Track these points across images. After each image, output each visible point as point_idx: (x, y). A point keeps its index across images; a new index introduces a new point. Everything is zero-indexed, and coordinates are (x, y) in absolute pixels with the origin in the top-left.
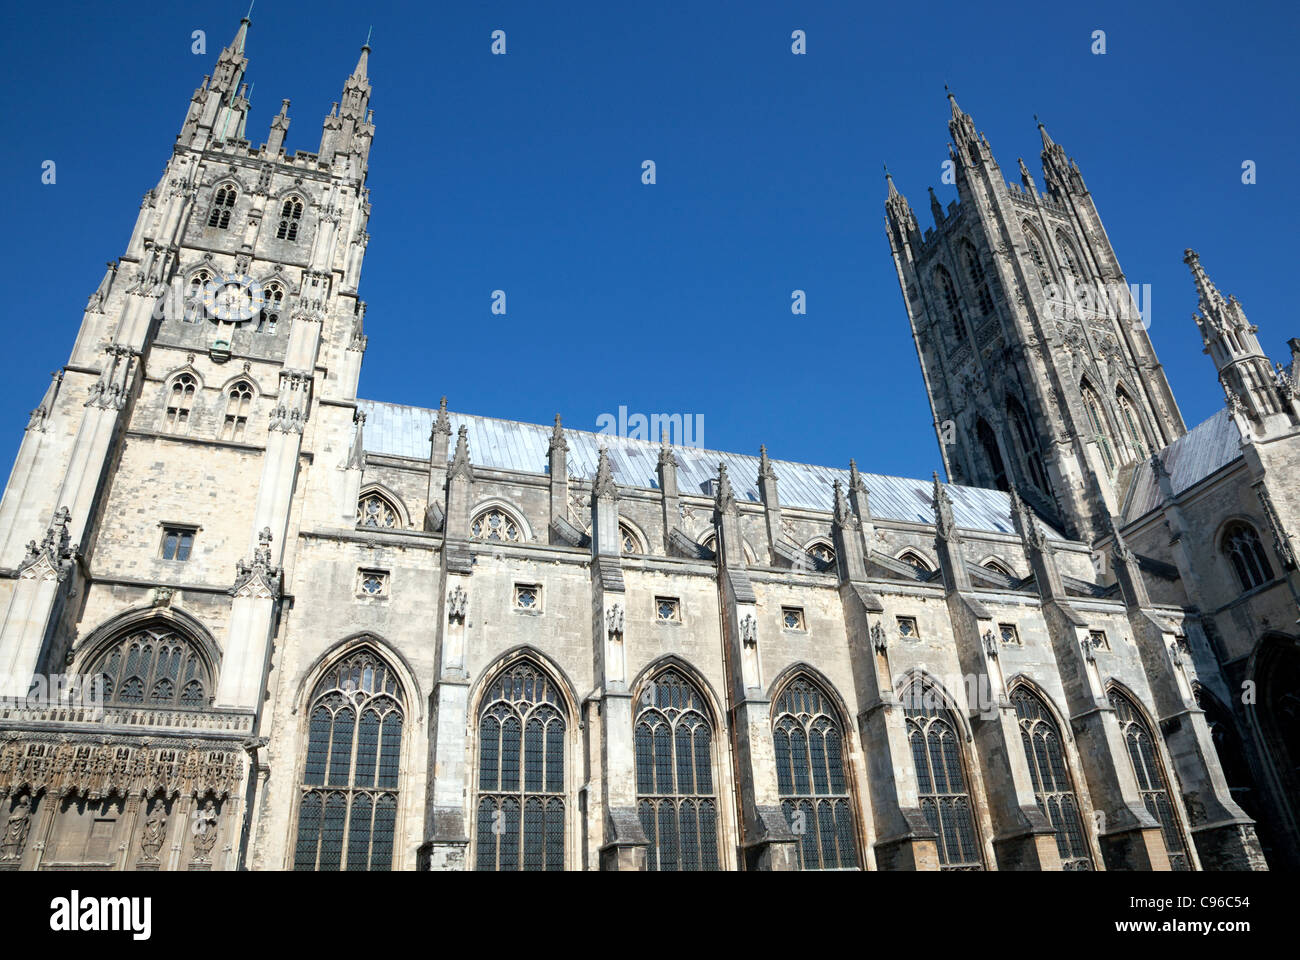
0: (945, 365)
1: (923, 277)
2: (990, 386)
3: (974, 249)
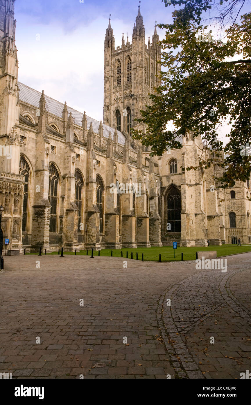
0: (112, 90)
1: (113, 60)
2: (124, 102)
3: (131, 60)
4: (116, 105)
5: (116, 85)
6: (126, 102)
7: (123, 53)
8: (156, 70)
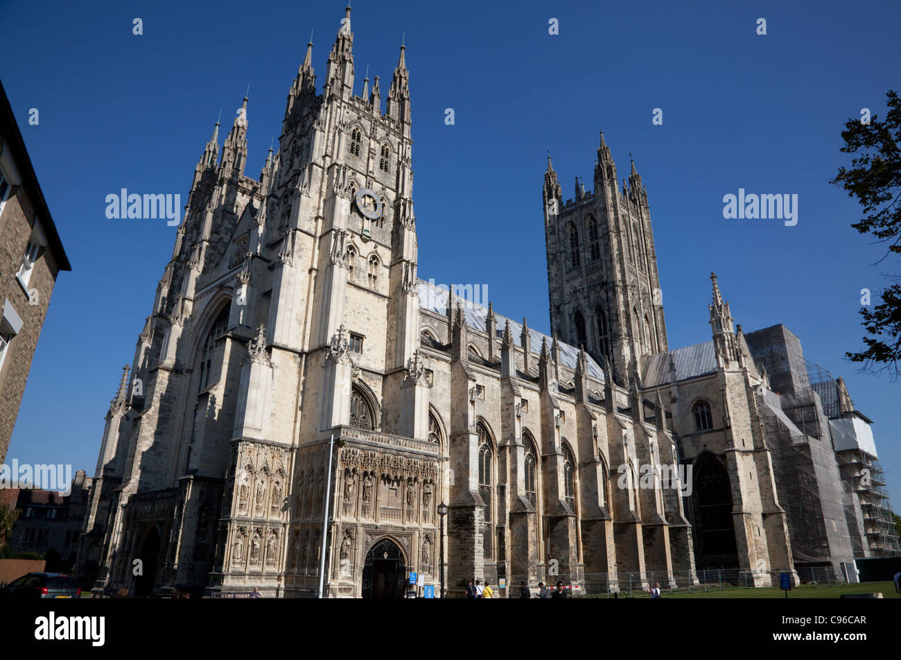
0: (564, 276)
1: (561, 225)
2: (588, 297)
3: (595, 221)
4: (572, 305)
5: (571, 266)
6: (592, 297)
7: (579, 210)
8: (642, 235)
